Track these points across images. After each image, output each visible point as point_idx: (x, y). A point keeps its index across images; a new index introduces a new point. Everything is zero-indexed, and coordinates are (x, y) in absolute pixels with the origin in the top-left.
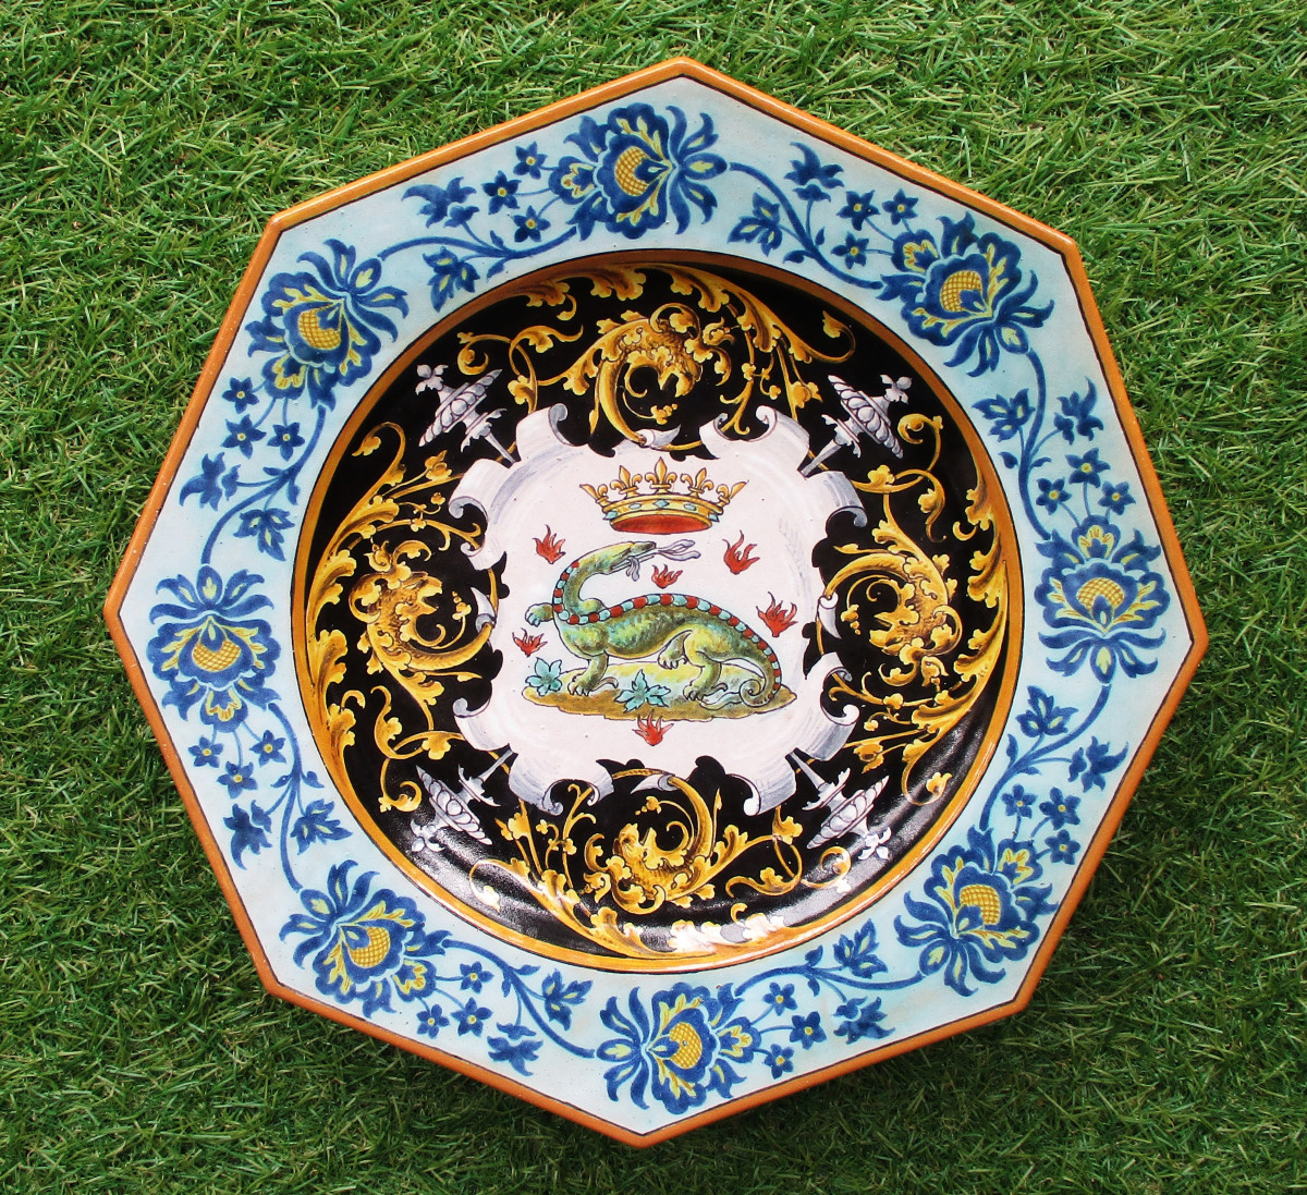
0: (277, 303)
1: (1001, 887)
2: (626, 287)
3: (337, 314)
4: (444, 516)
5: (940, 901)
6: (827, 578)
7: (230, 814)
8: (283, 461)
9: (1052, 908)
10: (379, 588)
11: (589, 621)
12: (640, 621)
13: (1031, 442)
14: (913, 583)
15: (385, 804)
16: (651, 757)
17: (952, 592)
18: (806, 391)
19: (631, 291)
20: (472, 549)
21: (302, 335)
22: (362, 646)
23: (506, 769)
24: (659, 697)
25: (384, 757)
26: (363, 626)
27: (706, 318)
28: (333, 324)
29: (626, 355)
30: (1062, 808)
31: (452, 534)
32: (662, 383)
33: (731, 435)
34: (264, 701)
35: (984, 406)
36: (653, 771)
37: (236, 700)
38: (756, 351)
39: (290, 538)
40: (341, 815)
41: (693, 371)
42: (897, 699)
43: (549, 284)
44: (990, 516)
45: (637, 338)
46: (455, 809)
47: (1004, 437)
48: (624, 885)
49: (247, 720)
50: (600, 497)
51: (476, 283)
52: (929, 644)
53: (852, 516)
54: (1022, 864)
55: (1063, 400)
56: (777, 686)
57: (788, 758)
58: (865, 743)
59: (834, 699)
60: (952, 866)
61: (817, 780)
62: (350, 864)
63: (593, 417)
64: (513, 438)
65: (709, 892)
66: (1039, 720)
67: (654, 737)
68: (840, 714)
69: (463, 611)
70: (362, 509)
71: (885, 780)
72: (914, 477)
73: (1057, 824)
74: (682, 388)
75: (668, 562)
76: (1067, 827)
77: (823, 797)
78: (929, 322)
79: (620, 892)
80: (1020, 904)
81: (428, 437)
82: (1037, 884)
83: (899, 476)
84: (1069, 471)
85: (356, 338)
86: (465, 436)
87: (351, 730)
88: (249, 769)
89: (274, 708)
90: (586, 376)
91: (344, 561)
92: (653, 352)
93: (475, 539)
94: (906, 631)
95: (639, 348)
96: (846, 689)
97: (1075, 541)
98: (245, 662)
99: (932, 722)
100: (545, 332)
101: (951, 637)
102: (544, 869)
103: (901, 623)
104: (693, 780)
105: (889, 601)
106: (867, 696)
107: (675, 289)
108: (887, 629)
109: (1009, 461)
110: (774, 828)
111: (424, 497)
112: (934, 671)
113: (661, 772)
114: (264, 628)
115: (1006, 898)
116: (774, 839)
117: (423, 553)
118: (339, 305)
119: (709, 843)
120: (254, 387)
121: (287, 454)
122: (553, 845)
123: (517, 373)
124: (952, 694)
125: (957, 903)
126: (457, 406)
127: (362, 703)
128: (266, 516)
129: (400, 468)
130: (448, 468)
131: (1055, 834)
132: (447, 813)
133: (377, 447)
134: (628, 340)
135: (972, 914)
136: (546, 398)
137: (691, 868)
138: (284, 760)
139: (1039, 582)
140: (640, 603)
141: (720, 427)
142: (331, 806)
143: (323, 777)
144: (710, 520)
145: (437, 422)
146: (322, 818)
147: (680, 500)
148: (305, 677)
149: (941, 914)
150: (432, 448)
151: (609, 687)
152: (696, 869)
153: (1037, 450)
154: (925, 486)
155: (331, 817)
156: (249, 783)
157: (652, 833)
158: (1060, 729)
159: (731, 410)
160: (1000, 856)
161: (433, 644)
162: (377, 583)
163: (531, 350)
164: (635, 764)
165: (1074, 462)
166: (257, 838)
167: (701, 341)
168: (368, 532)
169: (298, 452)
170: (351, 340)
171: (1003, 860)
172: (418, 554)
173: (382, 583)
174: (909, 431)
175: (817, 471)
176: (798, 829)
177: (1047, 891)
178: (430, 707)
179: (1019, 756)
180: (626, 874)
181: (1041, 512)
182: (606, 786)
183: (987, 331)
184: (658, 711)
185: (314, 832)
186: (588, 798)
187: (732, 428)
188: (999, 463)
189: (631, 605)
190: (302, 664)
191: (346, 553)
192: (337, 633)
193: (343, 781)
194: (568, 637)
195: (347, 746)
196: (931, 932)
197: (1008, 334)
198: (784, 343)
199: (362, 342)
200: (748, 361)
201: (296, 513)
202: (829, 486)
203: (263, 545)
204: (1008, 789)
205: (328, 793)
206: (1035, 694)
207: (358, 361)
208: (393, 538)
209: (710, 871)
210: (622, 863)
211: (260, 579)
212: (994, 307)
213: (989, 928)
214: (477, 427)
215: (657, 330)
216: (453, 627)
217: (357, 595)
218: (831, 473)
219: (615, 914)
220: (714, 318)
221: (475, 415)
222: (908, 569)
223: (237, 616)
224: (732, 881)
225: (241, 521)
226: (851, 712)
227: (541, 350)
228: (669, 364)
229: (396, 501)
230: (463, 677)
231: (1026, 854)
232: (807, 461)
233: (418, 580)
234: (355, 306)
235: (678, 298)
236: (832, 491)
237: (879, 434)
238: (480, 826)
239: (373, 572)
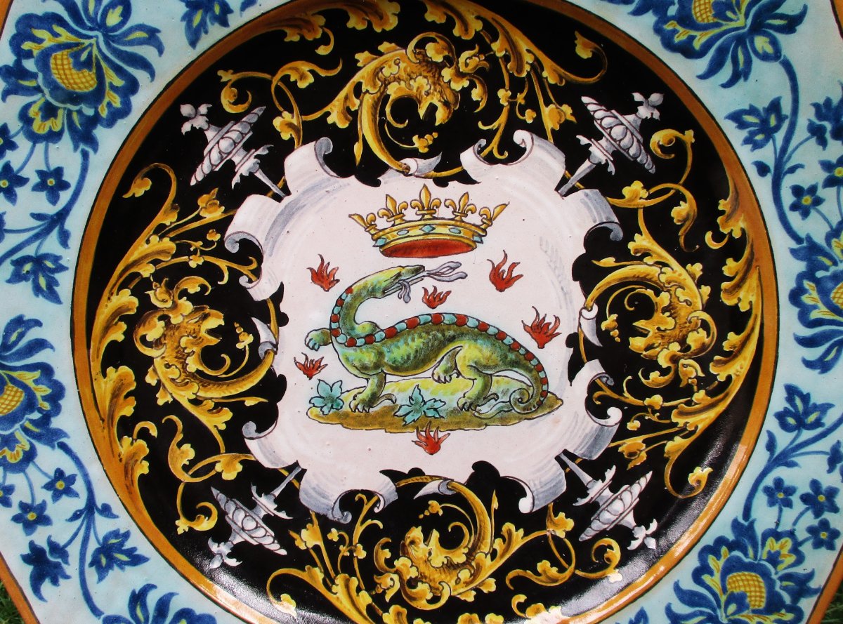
0: (27, 46)
1: (765, 575)
2: (381, 18)
3: (90, 55)
4: (221, 252)
5: (708, 588)
6: (586, 291)
7: (27, 551)
8: (50, 206)
9: (815, 591)
10: (162, 323)
11: (366, 343)
12: (413, 340)
13: (784, 149)
14: (668, 291)
15: (182, 525)
16: (432, 465)
17: (706, 298)
18: (560, 113)
19: (386, 22)
20: (250, 281)
21: (56, 77)
22: (150, 380)
23: (296, 484)
24: (436, 410)
25: (179, 482)
26: (149, 361)
27: (460, 46)
28: (88, 64)
29: (386, 86)
30: (822, 498)
31: (230, 269)
32: (422, 112)
33: (490, 160)
34: (53, 441)
35: (736, 117)
36: (433, 478)
37: (24, 442)
38: (511, 76)
39: (65, 282)
40: (138, 542)
41: (450, 98)
42: (657, 400)
43: (303, 16)
44: (742, 224)
45: (395, 69)
46: (250, 525)
47: (757, 146)
48: (412, 583)
49: (37, 460)
50: (369, 225)
51: (230, 17)
52: (685, 348)
53: (609, 231)
54: (785, 551)
55: (816, 106)
56: (545, 394)
57: (558, 458)
58: (629, 441)
59: (598, 403)
60: (718, 556)
61: (586, 478)
62: (148, 588)
63: (358, 149)
64: (283, 173)
65: (491, 585)
66: (796, 416)
67: (433, 446)
68: (604, 416)
69: (245, 341)
70: (140, 249)
71: (649, 475)
72: (667, 190)
73: (817, 514)
74: (441, 116)
75: (437, 284)
76: (827, 515)
77: (592, 493)
78: (681, 35)
79: (408, 590)
80: (785, 588)
81: (199, 176)
82: (800, 570)
83: (652, 191)
84: (822, 176)
85: (112, 78)
86: (235, 174)
87: (145, 459)
88: (43, 506)
89: (64, 447)
90: (348, 110)
91: (126, 299)
92: (412, 82)
93: (253, 271)
94: (663, 337)
95: (398, 80)
96: (609, 393)
97: (829, 244)
98: (30, 404)
99: (692, 420)
100: (305, 67)
101: (707, 340)
102: (337, 573)
103: (659, 329)
104: (470, 483)
105: (646, 309)
106: (629, 398)
107: (429, 17)
108: (645, 335)
109: (762, 169)
110: (548, 523)
111: (200, 234)
112: (691, 372)
113: (440, 478)
114: (46, 370)
115: (770, 583)
116: (548, 534)
117: (204, 288)
118: (91, 45)
119: (488, 540)
120: (12, 132)
121: (54, 199)
122: (344, 550)
123: (281, 109)
124: (709, 394)
125: (724, 590)
126: (225, 144)
127: (154, 432)
128: (38, 261)
129: (173, 208)
130: (221, 205)
131: (815, 522)
132: (243, 529)
133: (148, 188)
134: (386, 72)
135: (739, 600)
136: (311, 133)
137: (473, 564)
138: (76, 495)
139: (793, 285)
140: (413, 324)
141: (479, 152)
142: (127, 535)
143: (117, 508)
144: (475, 242)
145: (206, 161)
146: (119, 548)
147: (445, 225)
148: (93, 414)
149: (710, 601)
150: (204, 187)
151: (388, 403)
152: (478, 565)
153: (790, 157)
154: (678, 199)
155: (128, 545)
156: (43, 520)
157: (435, 534)
158: (818, 423)
159: (489, 136)
160: (763, 545)
161: (219, 373)
162: (160, 319)
163: (293, 86)
164: (416, 472)
165: (827, 166)
166: (55, 571)
167: (457, 69)
168: (147, 271)
169: (65, 196)
170: (107, 81)
171: (767, 548)
172: (198, 289)
173: (165, 318)
174: (661, 147)
175: (574, 190)
176: (570, 524)
177: (810, 576)
178: (220, 432)
179: (778, 450)
180: (413, 573)
181: (794, 218)
182: (390, 494)
183: (740, 40)
184: (436, 423)
185: (112, 561)
186: (374, 505)
187: (491, 153)
188: (752, 172)
189: (404, 325)
190: (89, 402)
191: (127, 292)
192: (125, 369)
193: (137, 509)
194: (347, 359)
195: (142, 476)
196: (701, 618)
197: (761, 43)
198: (537, 67)
199: (119, 82)
200: (503, 87)
201: (69, 257)
202: (585, 204)
203: (37, 290)
204: (769, 481)
205: (123, 522)
206: (792, 391)
207: (117, 102)
208: (172, 275)
209: (490, 566)
210: (409, 563)
211: (38, 323)
212: (747, 15)
213: (755, 612)
214: (246, 164)
215: (413, 59)
216: (237, 356)
217: (141, 331)
218: (587, 191)
219: (405, 611)
220: (468, 45)
221: (243, 153)
222: (663, 278)
223: (17, 360)
224: (512, 574)
225: (12, 268)
226: (615, 414)
227: (302, 85)
228: (428, 94)
229: (172, 240)
230: (250, 402)
231: (788, 543)
232: (564, 181)
233: (200, 314)
234: (108, 44)
235: (433, 26)
236: (589, 208)
237: (632, 151)
238: (275, 538)
239: (155, 308)
